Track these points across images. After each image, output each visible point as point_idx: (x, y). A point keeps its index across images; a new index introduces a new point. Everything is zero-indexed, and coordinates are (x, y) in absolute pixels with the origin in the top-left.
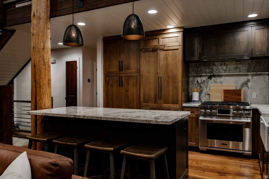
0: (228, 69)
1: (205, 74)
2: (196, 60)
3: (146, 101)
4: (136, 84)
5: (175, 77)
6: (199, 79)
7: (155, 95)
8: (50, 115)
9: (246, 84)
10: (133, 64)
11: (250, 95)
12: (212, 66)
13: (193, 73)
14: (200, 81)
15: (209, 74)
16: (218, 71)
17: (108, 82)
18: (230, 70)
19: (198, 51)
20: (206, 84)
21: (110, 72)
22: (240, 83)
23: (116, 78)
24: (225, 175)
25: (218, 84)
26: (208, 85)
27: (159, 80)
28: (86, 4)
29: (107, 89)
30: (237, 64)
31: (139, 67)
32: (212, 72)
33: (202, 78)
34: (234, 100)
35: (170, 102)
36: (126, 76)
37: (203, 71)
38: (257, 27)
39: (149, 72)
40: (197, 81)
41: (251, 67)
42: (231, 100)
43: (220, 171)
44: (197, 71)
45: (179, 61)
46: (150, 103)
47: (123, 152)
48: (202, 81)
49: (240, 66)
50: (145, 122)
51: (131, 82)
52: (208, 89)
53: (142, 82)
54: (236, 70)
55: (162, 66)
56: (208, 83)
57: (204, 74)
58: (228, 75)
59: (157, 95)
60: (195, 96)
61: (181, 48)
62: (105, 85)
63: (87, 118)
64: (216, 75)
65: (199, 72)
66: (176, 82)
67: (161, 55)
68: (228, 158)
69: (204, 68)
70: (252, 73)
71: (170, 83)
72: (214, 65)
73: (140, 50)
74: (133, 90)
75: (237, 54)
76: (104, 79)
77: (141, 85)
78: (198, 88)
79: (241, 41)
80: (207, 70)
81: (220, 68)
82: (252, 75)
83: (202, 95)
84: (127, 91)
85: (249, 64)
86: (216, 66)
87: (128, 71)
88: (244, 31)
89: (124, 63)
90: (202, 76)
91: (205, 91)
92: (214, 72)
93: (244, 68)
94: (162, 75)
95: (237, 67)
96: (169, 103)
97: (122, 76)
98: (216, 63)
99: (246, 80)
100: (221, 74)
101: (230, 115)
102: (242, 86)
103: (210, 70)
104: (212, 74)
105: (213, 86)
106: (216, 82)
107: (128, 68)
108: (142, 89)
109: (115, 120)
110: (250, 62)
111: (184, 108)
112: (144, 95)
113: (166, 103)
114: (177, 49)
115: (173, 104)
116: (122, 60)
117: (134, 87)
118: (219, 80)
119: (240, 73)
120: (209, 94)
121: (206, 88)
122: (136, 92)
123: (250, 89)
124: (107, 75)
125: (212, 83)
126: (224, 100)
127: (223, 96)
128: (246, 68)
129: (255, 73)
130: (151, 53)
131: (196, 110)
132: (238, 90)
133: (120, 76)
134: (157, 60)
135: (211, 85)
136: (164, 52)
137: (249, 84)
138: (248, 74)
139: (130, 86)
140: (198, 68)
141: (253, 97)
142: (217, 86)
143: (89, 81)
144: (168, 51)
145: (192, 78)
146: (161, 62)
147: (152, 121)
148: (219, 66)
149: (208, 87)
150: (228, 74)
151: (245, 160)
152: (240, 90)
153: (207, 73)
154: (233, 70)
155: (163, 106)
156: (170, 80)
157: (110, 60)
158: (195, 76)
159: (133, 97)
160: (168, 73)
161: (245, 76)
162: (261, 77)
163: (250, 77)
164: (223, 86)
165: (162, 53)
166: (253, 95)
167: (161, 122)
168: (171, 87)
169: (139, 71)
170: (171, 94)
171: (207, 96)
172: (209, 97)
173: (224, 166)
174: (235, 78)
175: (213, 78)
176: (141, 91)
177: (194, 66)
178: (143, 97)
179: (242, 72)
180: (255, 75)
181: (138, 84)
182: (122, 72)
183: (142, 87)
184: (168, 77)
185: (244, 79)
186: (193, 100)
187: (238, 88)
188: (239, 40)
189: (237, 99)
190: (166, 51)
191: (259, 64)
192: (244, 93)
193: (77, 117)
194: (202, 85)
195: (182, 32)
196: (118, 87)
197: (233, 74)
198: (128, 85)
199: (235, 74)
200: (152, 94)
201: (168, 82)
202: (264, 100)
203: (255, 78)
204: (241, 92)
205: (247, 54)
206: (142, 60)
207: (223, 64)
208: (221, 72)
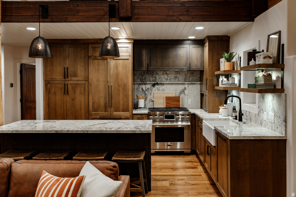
0: (169, 78)
1: (150, 83)
2: (144, 70)
3: (95, 110)
4: (85, 92)
5: (125, 85)
6: (144, 87)
7: (105, 104)
8: (23, 132)
9: (183, 91)
10: (80, 71)
11: (186, 101)
12: (155, 74)
13: (138, 80)
14: (144, 89)
15: (154, 82)
16: (161, 79)
17: (50, 90)
18: (171, 79)
19: (146, 62)
20: (150, 91)
21: (53, 79)
22: (179, 91)
23: (60, 85)
24: (177, 169)
25: (161, 91)
26: (152, 92)
27: (109, 88)
28: (52, 16)
29: (48, 97)
30: (176, 74)
31: (87, 75)
32: (155, 80)
33: (146, 86)
34: (175, 106)
35: (121, 110)
36: (72, 84)
37: (147, 79)
38: (194, 46)
39: (98, 80)
40: (142, 89)
41: (187, 77)
42: (172, 106)
43: (172, 168)
44: (142, 79)
45: (129, 70)
46: (100, 112)
47: (114, 159)
48: (147, 88)
49: (178, 76)
50: (131, 132)
51: (78, 91)
52: (152, 96)
53: (91, 90)
54: (175, 79)
55: (112, 74)
56: (151, 90)
57: (148, 82)
58: (169, 84)
59: (107, 103)
60: (141, 103)
61: (131, 59)
62: (46, 93)
63: (71, 132)
64: (159, 83)
65: (143, 80)
66: (126, 91)
67: (111, 63)
68: (173, 157)
69: (148, 76)
70: (188, 82)
71: (121, 91)
72: (157, 74)
73: (89, 57)
74: (80, 99)
75: (178, 67)
76: (44, 86)
77: (90, 93)
78: (143, 95)
79: (182, 56)
80: (151, 78)
81: (162, 77)
82: (188, 84)
83: (147, 102)
84: (73, 100)
85: (186, 74)
86: (159, 75)
87: (75, 78)
88: (184, 47)
89: (70, 70)
90: (147, 84)
91: (149, 97)
92: (157, 81)
93: (182, 77)
94: (112, 83)
95: (176, 77)
96: (119, 111)
97: (67, 84)
98: (159, 72)
99: (183, 88)
100: (164, 83)
101: (175, 120)
102: (181, 93)
103: (154, 79)
104: (156, 82)
105: (156, 93)
106: (159, 90)
107: (75, 75)
108: (90, 98)
109: (102, 132)
110: (186, 73)
111: (134, 115)
112: (93, 103)
113: (116, 111)
114: (128, 59)
115: (124, 112)
116: (67, 66)
117: (82, 95)
118: (161, 87)
119: (178, 82)
120: (153, 101)
121: (150, 95)
122: (85, 101)
123: (186, 96)
124: (48, 82)
125: (155, 90)
126: (166, 106)
127: (165, 102)
128: (183, 78)
129: (191, 82)
130: (101, 61)
131: (146, 116)
132: (177, 97)
133: (65, 84)
134: (107, 69)
135: (155, 92)
136: (114, 60)
137: (186, 92)
138: (185, 83)
139: (76, 95)
140: (143, 76)
141: (189, 103)
142: (160, 93)
143: (12, 85)
144: (118, 61)
145: (137, 86)
146: (112, 71)
147: (137, 131)
148: (161, 75)
149: (152, 94)
150: (170, 82)
151: (186, 157)
152: (179, 97)
153: (151, 82)
154: (173, 79)
155: (114, 114)
156: (121, 89)
157: (52, 65)
158: (140, 84)
159: (81, 105)
160: (119, 82)
161: (182, 84)
162: (195, 86)
163: (186, 86)
164: (165, 93)
165: (112, 62)
166: (189, 101)
167: (145, 131)
168: (121, 95)
169: (87, 79)
170: (121, 103)
171: (151, 103)
172: (153, 103)
173: (174, 164)
174: (174, 87)
175: (156, 86)
176: (90, 100)
177: (139, 74)
178: (92, 105)
179: (180, 81)
180: (190, 84)
181: (87, 92)
182: (67, 79)
183: (91, 96)
184: (119, 86)
185: (181, 87)
186: (139, 106)
187: (177, 96)
188: (180, 54)
189: (177, 105)
190: (116, 60)
191: (193, 75)
192: (182, 100)
193: (59, 132)
194: (146, 92)
195: (132, 44)
196: (63, 95)
197: (173, 83)
198: (75, 93)
199: (175, 82)
200: (102, 102)
201: (119, 91)
202: (197, 105)
203: (190, 86)
204: (180, 99)
205: (186, 67)
206: (91, 68)
207: (165, 73)
208: (163, 80)
